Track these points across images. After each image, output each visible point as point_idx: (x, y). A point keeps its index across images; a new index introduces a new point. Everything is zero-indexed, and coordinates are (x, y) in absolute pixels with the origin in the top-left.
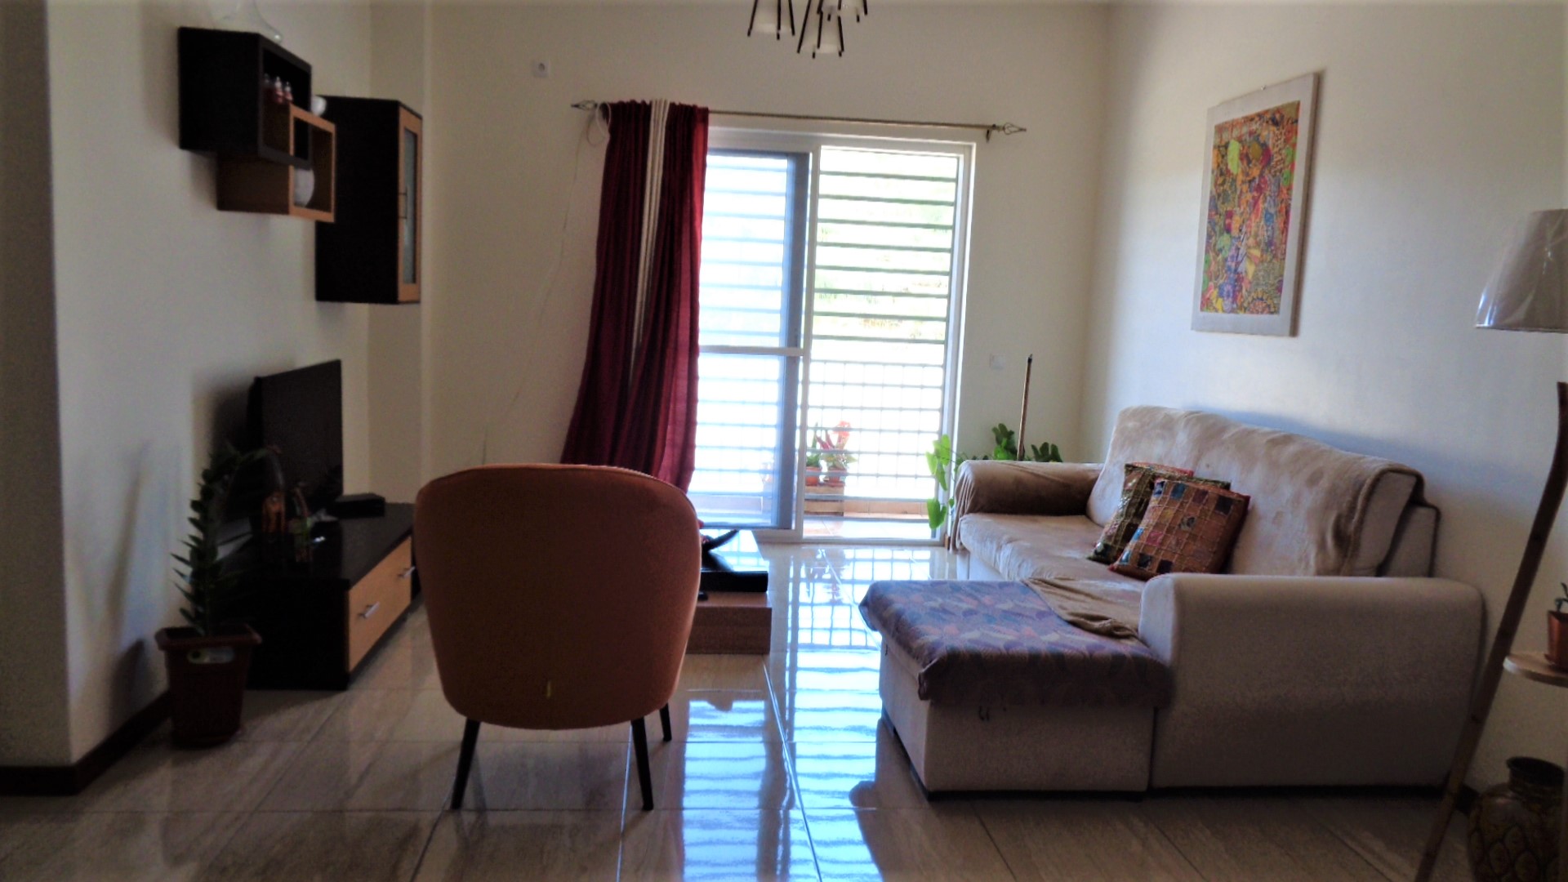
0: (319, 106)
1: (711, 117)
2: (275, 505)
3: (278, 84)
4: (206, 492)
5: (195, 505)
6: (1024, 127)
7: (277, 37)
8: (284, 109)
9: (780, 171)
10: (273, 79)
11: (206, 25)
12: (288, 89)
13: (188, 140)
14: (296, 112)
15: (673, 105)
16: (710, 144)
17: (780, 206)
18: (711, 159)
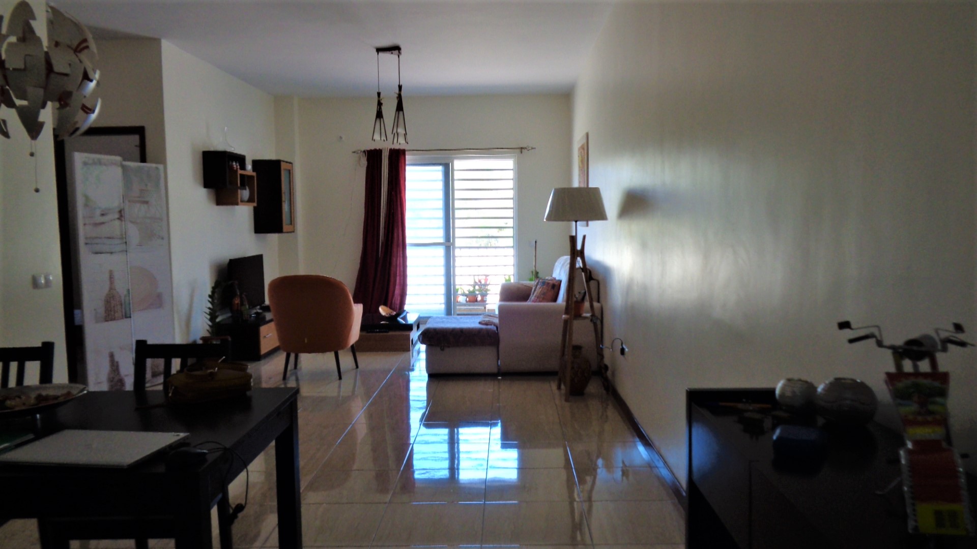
0: (249, 167)
1: (407, 153)
2: (237, 301)
3: (234, 163)
4: (213, 292)
5: (210, 296)
6: (534, 147)
7: (233, 149)
8: (236, 171)
9: (439, 171)
10: (232, 162)
11: (212, 149)
12: (238, 164)
13: (206, 185)
14: (240, 172)
15: (391, 150)
16: (407, 163)
17: (440, 185)
18: (408, 168)
